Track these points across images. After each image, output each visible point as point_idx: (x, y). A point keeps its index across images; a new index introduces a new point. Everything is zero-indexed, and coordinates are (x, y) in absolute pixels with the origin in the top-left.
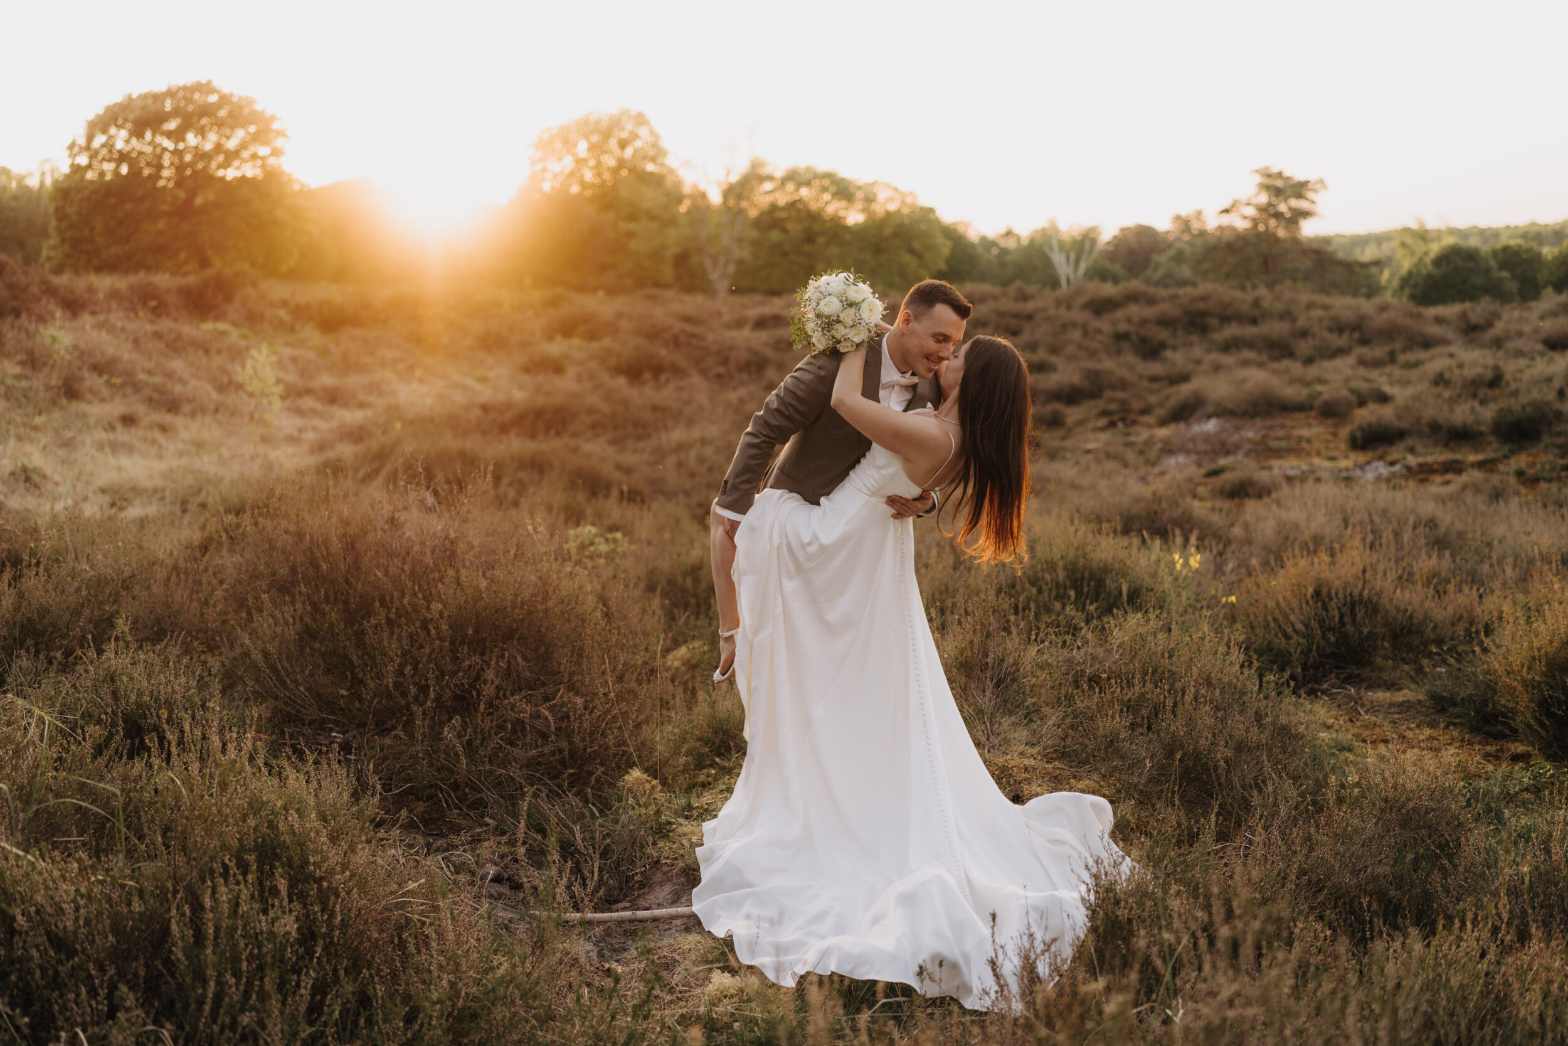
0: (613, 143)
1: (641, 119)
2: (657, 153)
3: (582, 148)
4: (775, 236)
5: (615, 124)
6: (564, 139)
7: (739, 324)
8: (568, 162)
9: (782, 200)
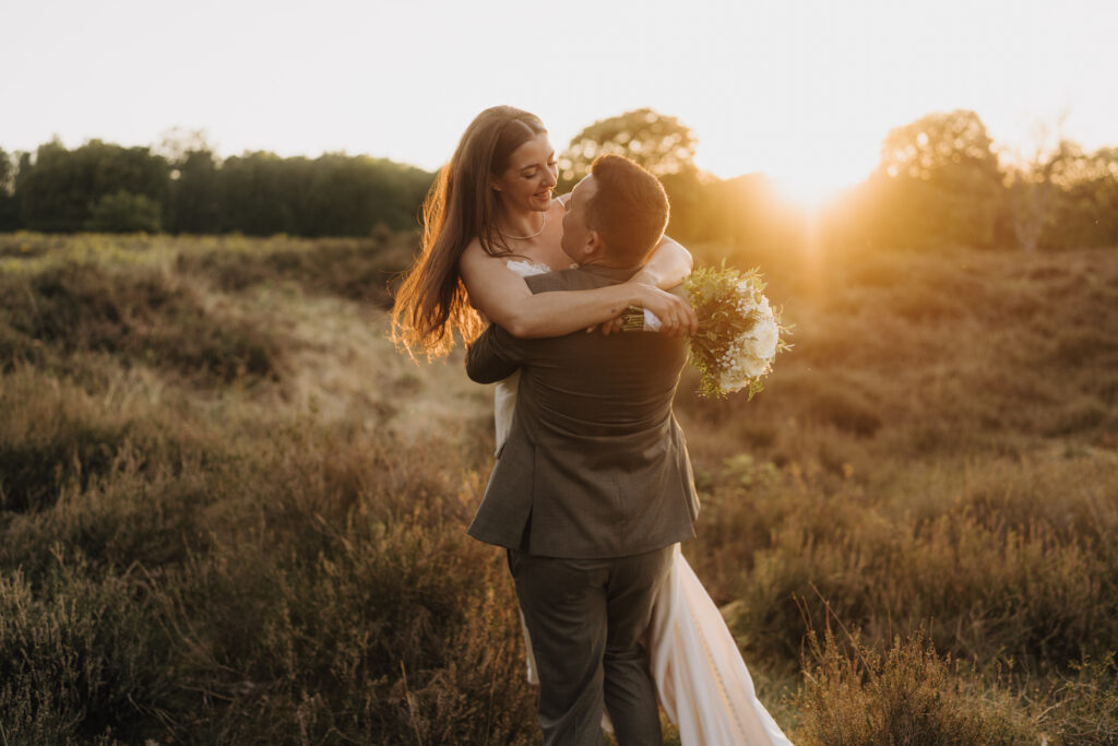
0: (947, 136)
1: (972, 116)
2: (983, 141)
3: (923, 139)
4: (1085, 204)
5: (951, 119)
6: (909, 134)
7: (1018, 275)
8: (911, 152)
9: (1092, 174)
